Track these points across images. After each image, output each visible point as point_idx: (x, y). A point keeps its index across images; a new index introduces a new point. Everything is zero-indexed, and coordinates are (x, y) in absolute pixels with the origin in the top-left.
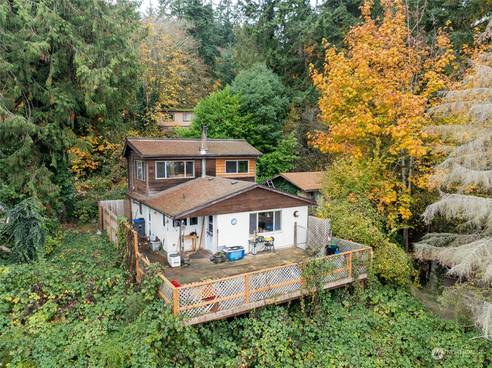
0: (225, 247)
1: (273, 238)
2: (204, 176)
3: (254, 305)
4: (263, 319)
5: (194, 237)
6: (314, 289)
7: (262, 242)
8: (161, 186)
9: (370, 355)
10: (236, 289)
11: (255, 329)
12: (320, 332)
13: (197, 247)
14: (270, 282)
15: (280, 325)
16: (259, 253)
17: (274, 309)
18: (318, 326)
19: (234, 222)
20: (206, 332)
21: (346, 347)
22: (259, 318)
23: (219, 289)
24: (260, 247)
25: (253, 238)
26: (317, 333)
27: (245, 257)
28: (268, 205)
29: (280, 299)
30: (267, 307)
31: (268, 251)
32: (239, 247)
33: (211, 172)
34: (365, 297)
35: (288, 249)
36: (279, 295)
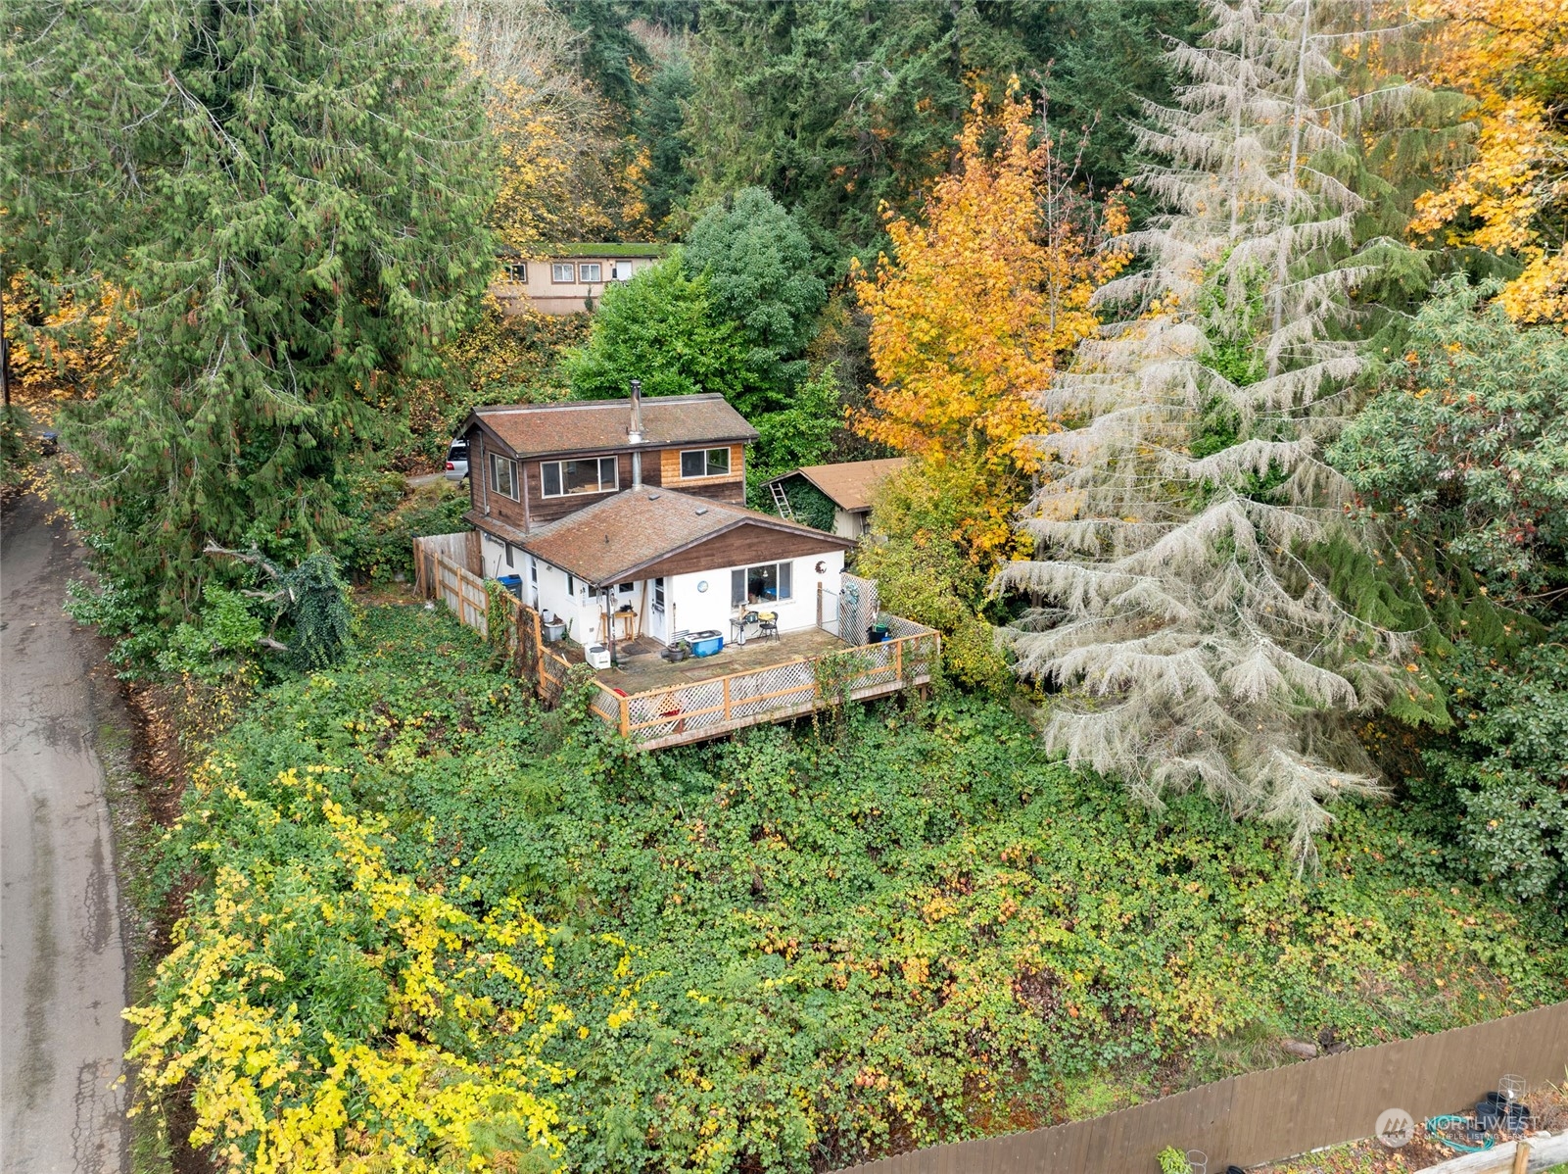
0: (687, 633)
1: (776, 615)
2: (637, 486)
3: (737, 724)
4: (752, 743)
5: (628, 614)
6: (835, 700)
7: (755, 621)
8: (553, 513)
9: (915, 795)
10: (710, 700)
11: (740, 757)
12: (843, 765)
13: (635, 632)
14: (763, 690)
15: (778, 751)
16: (749, 641)
17: (770, 730)
18: (840, 757)
19: (702, 588)
20: (668, 761)
21: (880, 783)
22: (745, 742)
23: (685, 700)
24: (752, 630)
25: (738, 615)
26: (838, 767)
27: (724, 650)
28: (766, 553)
29: (778, 715)
30: (759, 727)
31: (766, 637)
32: (712, 633)
33: (652, 478)
34: (925, 713)
35: (805, 633)
36: (778, 709)
